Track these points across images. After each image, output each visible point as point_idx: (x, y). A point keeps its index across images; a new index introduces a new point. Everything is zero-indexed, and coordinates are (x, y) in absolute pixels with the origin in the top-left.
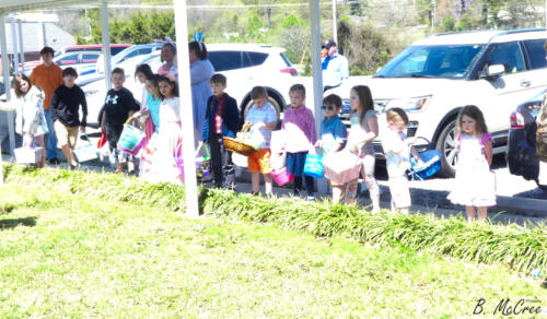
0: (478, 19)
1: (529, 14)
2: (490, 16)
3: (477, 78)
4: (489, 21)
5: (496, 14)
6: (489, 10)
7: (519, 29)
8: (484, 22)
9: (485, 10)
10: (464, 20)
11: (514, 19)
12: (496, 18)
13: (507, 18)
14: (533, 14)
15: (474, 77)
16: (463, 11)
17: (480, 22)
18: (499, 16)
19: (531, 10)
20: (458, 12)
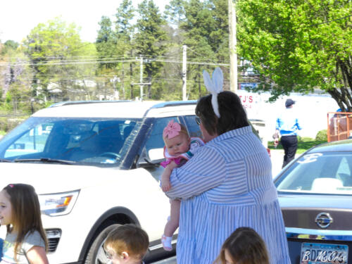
0: (28, 90)
1: (79, 87)
2: (39, 88)
3: (134, 167)
4: (38, 93)
5: (46, 86)
6: (39, 81)
7: (69, 102)
8: (34, 93)
9: (35, 82)
10: (13, 91)
11: (64, 93)
12: (46, 91)
13: (57, 91)
14: (83, 88)
15: (130, 165)
16: (12, 82)
17: (29, 94)
18: (49, 88)
19: (81, 84)
20: (7, 82)
